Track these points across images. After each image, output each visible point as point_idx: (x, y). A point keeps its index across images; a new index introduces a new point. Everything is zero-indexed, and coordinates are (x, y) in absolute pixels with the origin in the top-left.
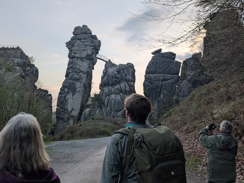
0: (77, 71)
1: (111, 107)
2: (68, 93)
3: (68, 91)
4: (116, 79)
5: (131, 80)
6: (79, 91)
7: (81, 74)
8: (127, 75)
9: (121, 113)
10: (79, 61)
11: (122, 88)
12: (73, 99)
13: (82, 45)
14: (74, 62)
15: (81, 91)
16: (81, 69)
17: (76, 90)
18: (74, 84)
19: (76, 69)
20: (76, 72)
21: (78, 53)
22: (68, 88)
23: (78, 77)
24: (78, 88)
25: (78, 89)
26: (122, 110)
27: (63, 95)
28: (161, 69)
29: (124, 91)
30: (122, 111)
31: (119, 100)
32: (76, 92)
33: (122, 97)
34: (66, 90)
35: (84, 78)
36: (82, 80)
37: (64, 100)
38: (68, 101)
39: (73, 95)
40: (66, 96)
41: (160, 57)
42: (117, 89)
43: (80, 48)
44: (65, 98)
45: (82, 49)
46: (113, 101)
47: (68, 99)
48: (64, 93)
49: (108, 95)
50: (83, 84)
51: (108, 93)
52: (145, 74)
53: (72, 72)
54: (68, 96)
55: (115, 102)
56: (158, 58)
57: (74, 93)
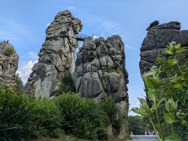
0: (49, 51)
1: (83, 91)
2: (36, 79)
3: (37, 76)
4: (92, 51)
5: (117, 53)
6: (49, 75)
7: (52, 54)
8: (110, 47)
9: (98, 99)
10: (53, 40)
11: (101, 63)
12: (41, 85)
13: (57, 24)
14: (47, 43)
15: (51, 75)
16: (53, 49)
17: (46, 74)
18: (43, 67)
19: (48, 50)
20: (48, 53)
21: (53, 33)
22: (37, 73)
23: (49, 59)
24: (48, 71)
25: (48, 73)
26: (99, 94)
27: (31, 82)
28: (161, 42)
29: (105, 66)
30: (99, 96)
31: (95, 78)
32: (46, 77)
33: (100, 75)
34: (35, 75)
35: (55, 58)
36: (54, 61)
37: (31, 88)
38: (35, 89)
39: (42, 81)
40: (34, 82)
41: (158, 29)
42: (94, 65)
43: (55, 28)
44: (32, 85)
45: (58, 28)
46: (86, 82)
47: (36, 86)
48: (33, 79)
49: (80, 74)
50: (54, 66)
51: (81, 72)
52: (141, 53)
53: (44, 55)
54: (36, 83)
55: (88, 83)
56: (155, 31)
57: (43, 79)
